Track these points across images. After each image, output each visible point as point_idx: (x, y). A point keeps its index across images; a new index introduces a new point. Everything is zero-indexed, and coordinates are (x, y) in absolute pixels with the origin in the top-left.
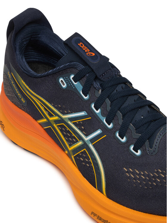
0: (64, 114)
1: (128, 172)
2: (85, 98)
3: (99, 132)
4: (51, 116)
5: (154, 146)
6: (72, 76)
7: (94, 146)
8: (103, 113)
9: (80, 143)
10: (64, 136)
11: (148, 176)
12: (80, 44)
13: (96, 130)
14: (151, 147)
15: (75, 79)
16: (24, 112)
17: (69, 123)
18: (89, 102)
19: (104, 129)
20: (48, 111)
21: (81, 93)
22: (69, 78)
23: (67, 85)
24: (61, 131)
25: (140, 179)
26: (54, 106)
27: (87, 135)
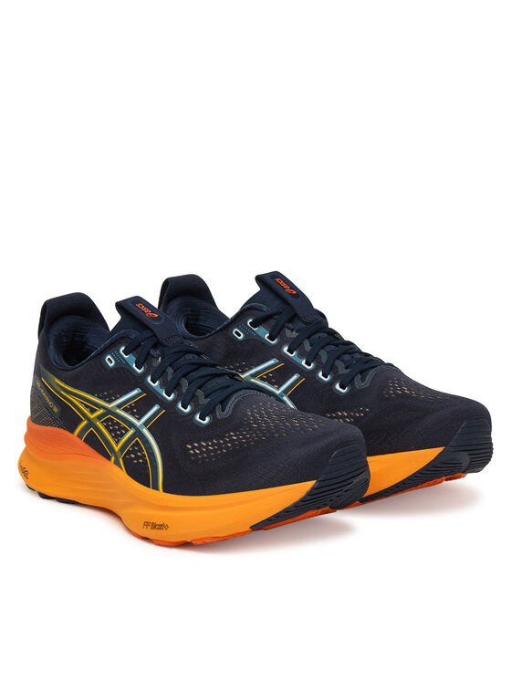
0: (110, 401)
1: (194, 448)
2: (139, 371)
3: (156, 408)
4: (93, 411)
5: (227, 409)
6: (123, 348)
7: (149, 429)
8: (161, 386)
9: (131, 432)
10: (110, 432)
11: (219, 444)
12: (138, 305)
13: (153, 406)
14: (223, 410)
15: (126, 352)
16: (62, 430)
17: (118, 411)
18: (144, 375)
19: (163, 403)
20: (90, 407)
21: (134, 365)
22: (118, 352)
23: (116, 361)
24: (107, 427)
25: (208, 451)
26: (99, 397)
27: (139, 419)
